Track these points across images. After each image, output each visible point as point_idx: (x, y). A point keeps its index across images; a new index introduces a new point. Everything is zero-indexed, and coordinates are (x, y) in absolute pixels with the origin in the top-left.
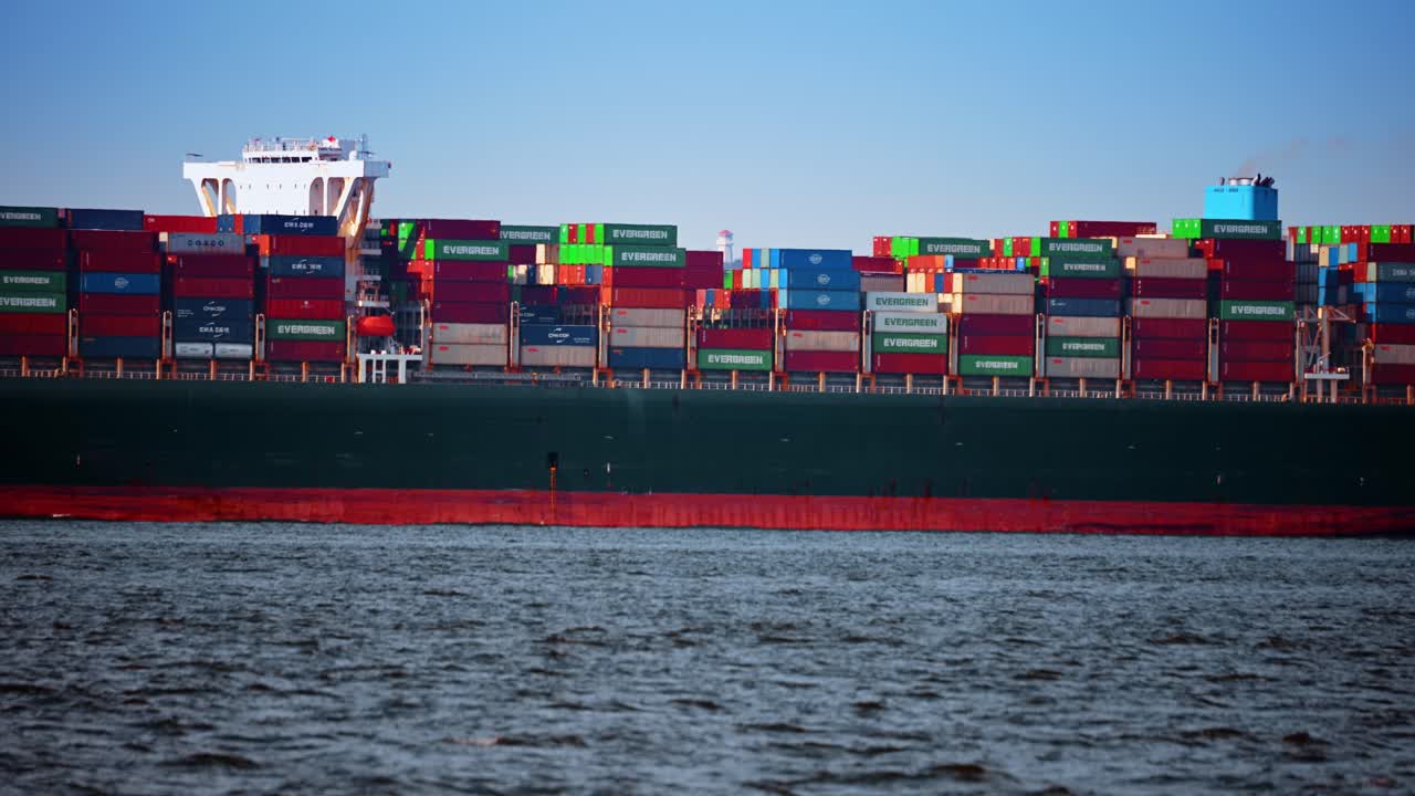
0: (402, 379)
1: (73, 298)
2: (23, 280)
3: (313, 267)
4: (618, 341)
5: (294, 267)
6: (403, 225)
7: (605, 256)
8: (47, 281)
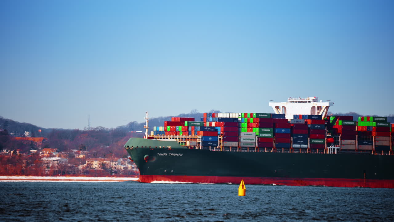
0: (336, 153)
1: (274, 134)
2: (266, 130)
3: (319, 127)
4: (377, 144)
5: (315, 127)
6: (331, 117)
7: (374, 124)
8: (270, 130)
